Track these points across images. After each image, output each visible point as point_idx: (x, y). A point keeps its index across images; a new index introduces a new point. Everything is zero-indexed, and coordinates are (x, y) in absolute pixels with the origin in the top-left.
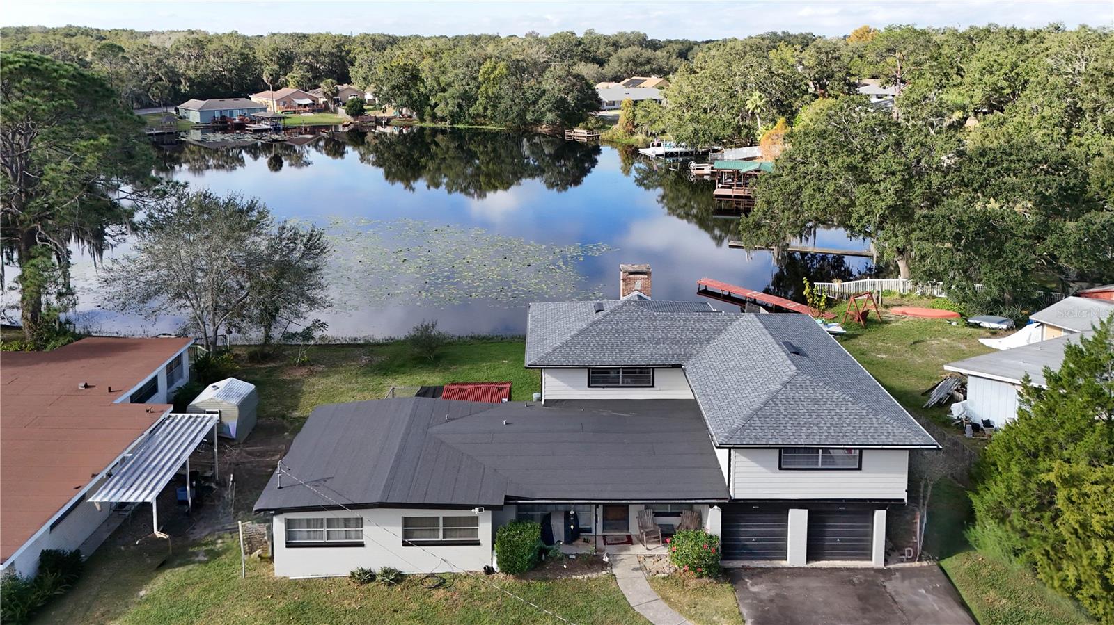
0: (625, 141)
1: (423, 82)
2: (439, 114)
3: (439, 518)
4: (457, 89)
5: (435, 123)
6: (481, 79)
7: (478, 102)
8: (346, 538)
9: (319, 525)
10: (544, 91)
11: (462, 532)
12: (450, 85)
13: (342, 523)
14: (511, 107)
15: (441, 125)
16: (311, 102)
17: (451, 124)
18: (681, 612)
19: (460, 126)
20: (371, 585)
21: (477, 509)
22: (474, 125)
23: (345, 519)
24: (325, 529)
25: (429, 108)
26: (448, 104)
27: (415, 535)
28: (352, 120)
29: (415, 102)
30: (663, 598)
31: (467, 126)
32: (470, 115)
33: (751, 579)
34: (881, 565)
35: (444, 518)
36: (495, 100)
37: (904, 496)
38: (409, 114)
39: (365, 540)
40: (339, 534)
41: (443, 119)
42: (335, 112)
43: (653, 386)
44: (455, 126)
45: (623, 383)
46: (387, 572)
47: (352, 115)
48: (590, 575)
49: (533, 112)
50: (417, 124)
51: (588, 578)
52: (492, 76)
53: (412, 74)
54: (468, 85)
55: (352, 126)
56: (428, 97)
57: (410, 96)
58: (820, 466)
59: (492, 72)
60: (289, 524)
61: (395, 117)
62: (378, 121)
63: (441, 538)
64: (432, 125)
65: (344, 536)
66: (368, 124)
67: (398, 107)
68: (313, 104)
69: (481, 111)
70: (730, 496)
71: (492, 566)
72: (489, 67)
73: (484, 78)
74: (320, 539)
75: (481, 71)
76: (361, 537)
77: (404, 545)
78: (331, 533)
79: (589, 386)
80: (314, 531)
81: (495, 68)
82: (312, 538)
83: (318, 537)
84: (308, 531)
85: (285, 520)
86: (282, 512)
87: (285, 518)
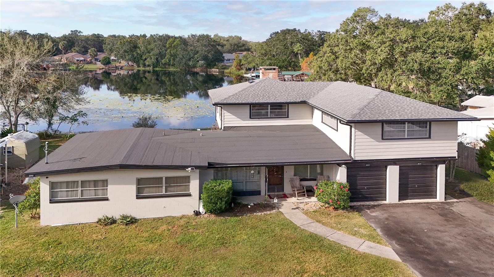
0: (236, 73)
1: (139, 48)
2: (147, 63)
3: (162, 178)
4: (156, 51)
5: (145, 68)
6: (167, 46)
7: (166, 57)
8: (95, 196)
9: (75, 186)
10: (198, 51)
11: (179, 188)
12: (152, 49)
13: (92, 184)
14: (182, 59)
15: (147, 69)
16: (84, 59)
17: (153, 68)
18: (332, 227)
19: (157, 69)
20: (113, 226)
21: (190, 169)
22: (164, 68)
23: (95, 181)
24: (80, 189)
25: (142, 61)
26: (151, 58)
27: (145, 191)
28: (104, 67)
29: (135, 58)
30: (317, 221)
31: (160, 69)
32: (162, 63)
33: (369, 210)
34: (443, 200)
35: (166, 178)
36: (174, 56)
37: (456, 155)
38: (132, 64)
39: (109, 196)
40: (90, 193)
41: (149, 66)
42: (95, 64)
43: (288, 117)
44: (155, 69)
45: (270, 116)
46: (124, 217)
47: (104, 64)
48: (265, 213)
49: (192, 61)
50: (136, 68)
51: (264, 214)
52: (173, 45)
53: (134, 45)
54: (162, 49)
55: (104, 70)
56: (142, 56)
57: (133, 55)
58: (406, 137)
59: (173, 43)
60: (53, 186)
61: (125, 66)
62: (117, 68)
63: (164, 193)
64: (143, 69)
65: (94, 195)
66: (112, 69)
67: (127, 60)
68: (85, 60)
69: (168, 61)
70: (352, 158)
71: (199, 211)
72: (171, 41)
73: (169, 46)
74: (76, 197)
75: (168, 43)
76: (106, 194)
77: (137, 198)
78: (84, 192)
79: (250, 118)
80: (71, 191)
81: (174, 41)
82: (70, 196)
83: (74, 195)
84: (67, 191)
85: (50, 183)
86: (48, 176)
87: (50, 181)
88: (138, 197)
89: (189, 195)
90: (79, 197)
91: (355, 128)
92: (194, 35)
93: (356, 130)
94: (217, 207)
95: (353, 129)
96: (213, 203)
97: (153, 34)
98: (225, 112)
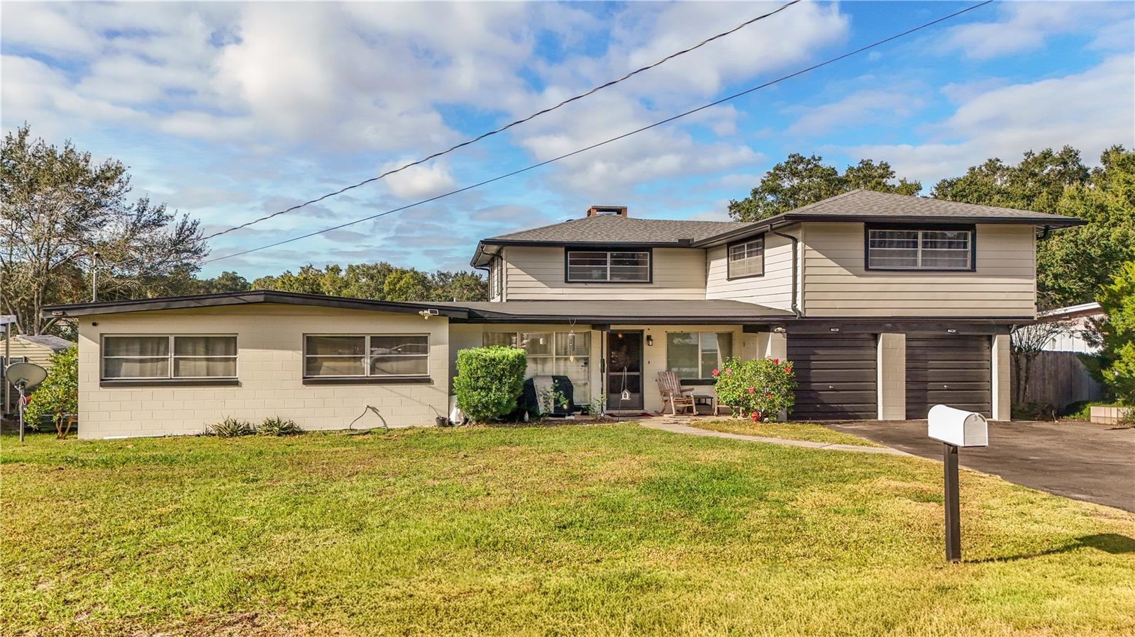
3: (363, 338)
8: (208, 375)
9: (162, 348)
11: (402, 365)
13: (201, 345)
20: (247, 437)
21: (427, 312)
23: (207, 338)
24: (171, 357)
27: (323, 369)
35: (372, 338)
39: (240, 375)
40: (196, 366)
43: (651, 282)
45: (611, 279)
46: (273, 421)
48: (601, 424)
58: (920, 267)
60: (108, 345)
63: (367, 373)
65: (205, 371)
70: (799, 312)
71: (449, 419)
72: (394, 278)
73: (390, 289)
74: (162, 375)
75: (386, 282)
76: (233, 373)
77: (305, 383)
78: (181, 362)
79: (566, 281)
80: (152, 360)
81: (401, 279)
82: (149, 373)
83: (159, 372)
84: (141, 361)
85: (101, 340)
86: (96, 322)
87: (101, 335)
88: (307, 381)
89: (427, 381)
90: (170, 374)
91: (805, 243)
92: (443, 274)
93: (807, 247)
94: (491, 397)
95: (800, 245)
96: (481, 388)
97: (354, 265)
98: (509, 265)
